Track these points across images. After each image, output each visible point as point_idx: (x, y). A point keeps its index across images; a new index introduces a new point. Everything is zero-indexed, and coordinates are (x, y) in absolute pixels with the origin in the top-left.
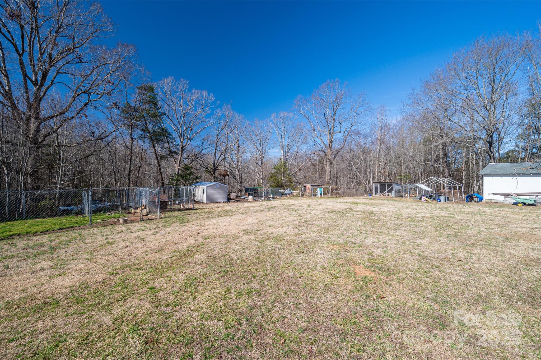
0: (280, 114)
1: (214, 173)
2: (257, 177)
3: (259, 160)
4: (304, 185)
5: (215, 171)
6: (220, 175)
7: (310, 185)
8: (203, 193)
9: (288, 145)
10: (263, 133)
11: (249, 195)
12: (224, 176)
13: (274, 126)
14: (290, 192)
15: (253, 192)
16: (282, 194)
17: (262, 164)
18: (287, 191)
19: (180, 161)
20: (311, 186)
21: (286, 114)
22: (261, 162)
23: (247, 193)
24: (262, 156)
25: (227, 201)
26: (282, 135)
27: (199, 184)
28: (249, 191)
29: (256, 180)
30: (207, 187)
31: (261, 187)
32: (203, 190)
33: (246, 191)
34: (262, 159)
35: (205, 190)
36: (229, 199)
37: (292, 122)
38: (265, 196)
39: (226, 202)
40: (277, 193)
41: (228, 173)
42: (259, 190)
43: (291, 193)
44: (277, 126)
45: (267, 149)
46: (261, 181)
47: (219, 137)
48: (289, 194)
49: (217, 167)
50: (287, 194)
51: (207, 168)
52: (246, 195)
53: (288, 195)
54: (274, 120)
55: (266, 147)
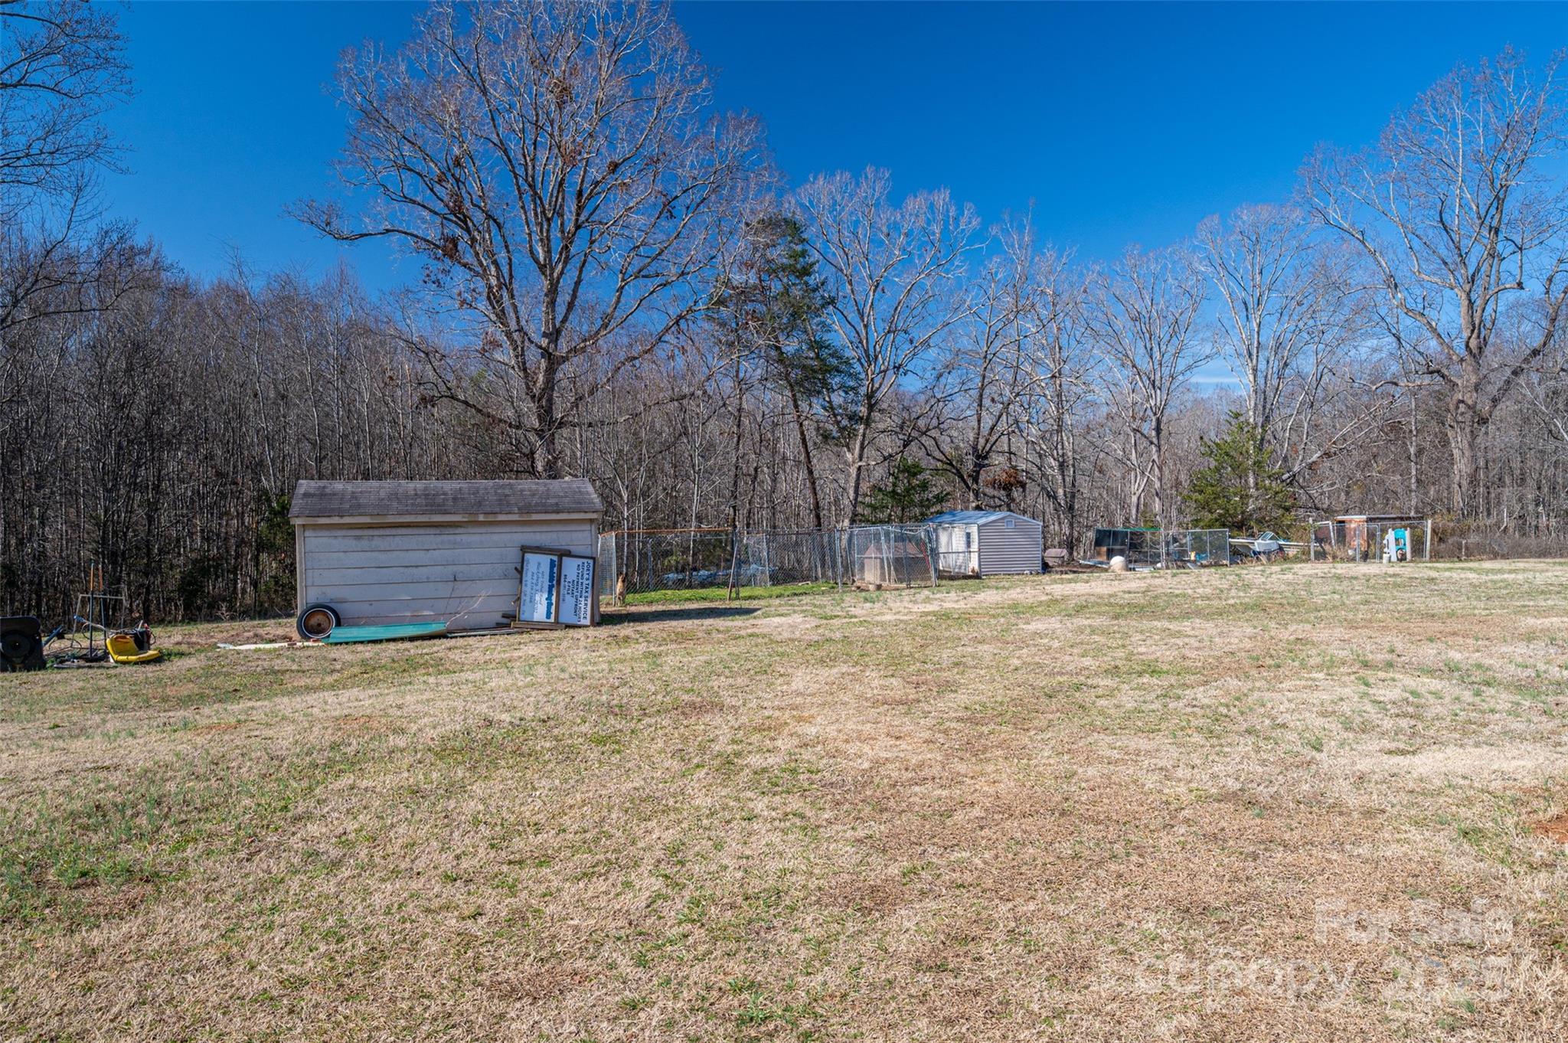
0: (1238, 217)
1: (976, 480)
2: (1136, 488)
3: (1143, 419)
4: (1340, 518)
5: (978, 473)
6: (993, 484)
7: (1364, 517)
8: (969, 544)
9: (1279, 346)
10: (1162, 305)
11: (1110, 554)
12: (1007, 487)
13: (1210, 269)
14: (1275, 547)
15: (1123, 543)
16: (1239, 555)
17: (1158, 430)
18: (1259, 545)
19: (863, 440)
20: (1370, 520)
21: (1265, 212)
22: (1154, 423)
23: (1104, 549)
24: (1159, 397)
25: (1040, 569)
26: (1250, 306)
27: (947, 518)
28: (1110, 541)
29: (1134, 499)
30: (979, 527)
31: (1155, 526)
32: (968, 535)
33: (1098, 543)
34: (1159, 413)
35: (975, 536)
36: (1046, 568)
37: (1295, 243)
38: (1168, 554)
39: (1038, 573)
40: (1218, 549)
41: (1023, 477)
42: (1148, 536)
43: (1281, 548)
44: (1223, 265)
45: (1181, 367)
46: (1157, 506)
47: (992, 350)
48: (1268, 553)
49: (985, 458)
50: (1259, 553)
51: (951, 464)
52: (1099, 554)
53: (1263, 558)
54: (1210, 247)
55: (1176, 355)
